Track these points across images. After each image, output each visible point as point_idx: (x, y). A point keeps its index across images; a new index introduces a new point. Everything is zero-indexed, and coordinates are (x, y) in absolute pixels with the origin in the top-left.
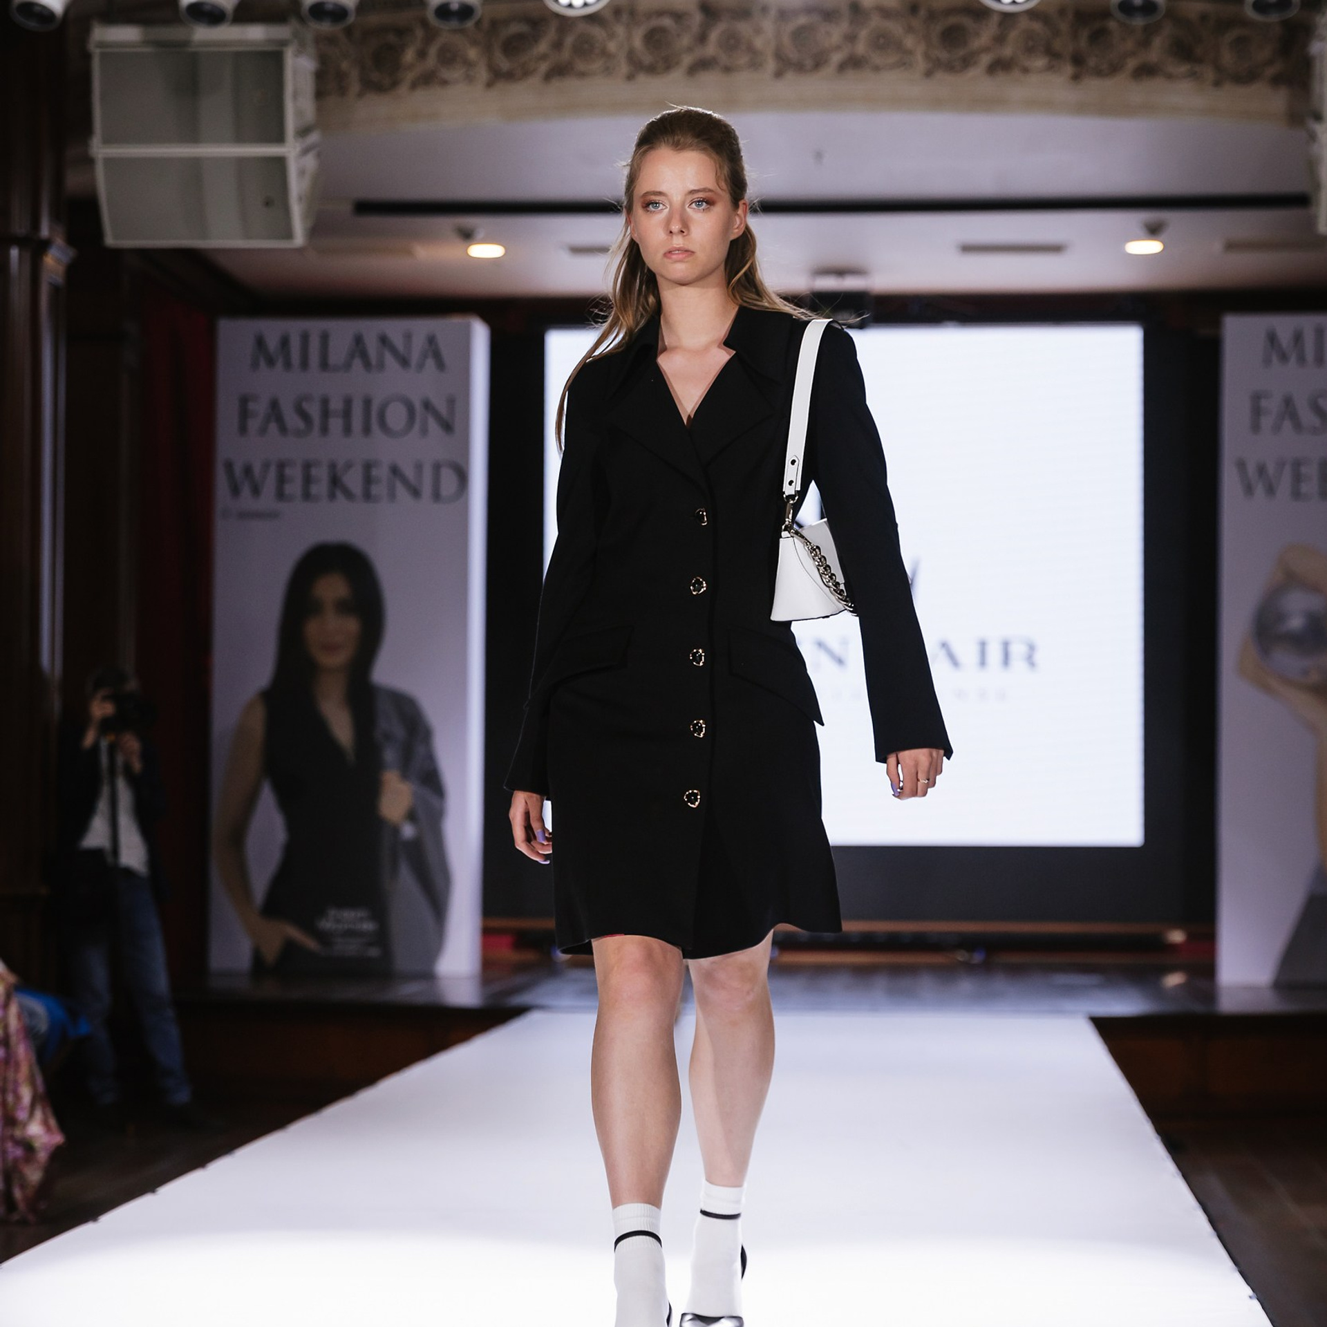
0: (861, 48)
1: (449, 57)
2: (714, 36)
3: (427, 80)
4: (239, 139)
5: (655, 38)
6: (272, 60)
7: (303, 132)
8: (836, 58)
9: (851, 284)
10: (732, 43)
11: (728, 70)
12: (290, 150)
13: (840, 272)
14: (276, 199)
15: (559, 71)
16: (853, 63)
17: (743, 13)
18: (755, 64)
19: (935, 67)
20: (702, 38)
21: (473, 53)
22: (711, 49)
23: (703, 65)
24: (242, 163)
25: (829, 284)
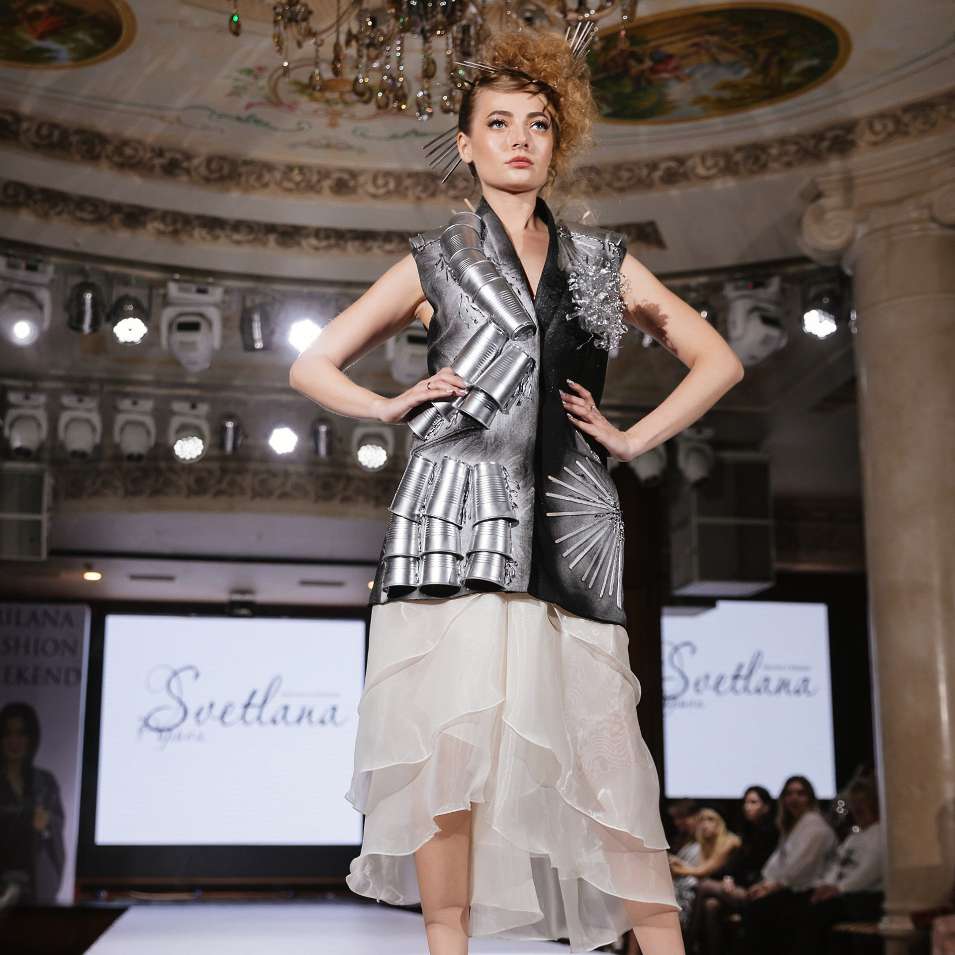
0: (288, 488)
1: (106, 484)
2: (226, 481)
3: (96, 494)
4: (21, 510)
5: (200, 481)
6: (38, 479)
7: (49, 510)
8: (277, 493)
9: (247, 598)
10: (233, 484)
11: (231, 495)
12: (44, 517)
13: (243, 592)
14: (35, 539)
15: (156, 492)
16: (284, 495)
17: (240, 472)
18: (242, 492)
19: (319, 498)
20: (220, 481)
21: (118, 483)
22: (224, 486)
23: (219, 493)
24: (21, 523)
25: (237, 597)
